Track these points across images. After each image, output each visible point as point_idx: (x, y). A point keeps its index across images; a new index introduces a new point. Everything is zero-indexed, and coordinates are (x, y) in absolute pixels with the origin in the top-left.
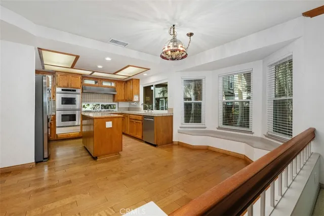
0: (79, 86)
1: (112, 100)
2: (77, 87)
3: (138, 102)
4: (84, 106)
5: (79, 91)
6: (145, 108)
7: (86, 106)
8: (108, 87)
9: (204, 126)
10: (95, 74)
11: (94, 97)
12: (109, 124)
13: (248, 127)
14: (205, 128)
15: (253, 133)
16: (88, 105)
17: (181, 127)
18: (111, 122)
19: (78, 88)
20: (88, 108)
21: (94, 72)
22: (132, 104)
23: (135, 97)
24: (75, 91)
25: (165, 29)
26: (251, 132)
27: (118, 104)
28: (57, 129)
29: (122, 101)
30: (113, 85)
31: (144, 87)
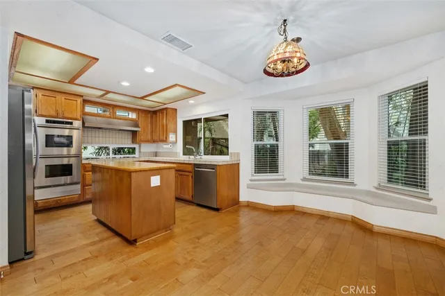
0: (79, 117)
1: (130, 141)
2: (75, 117)
3: (175, 143)
5: (77, 124)
6: (187, 152)
8: (125, 119)
9: (282, 177)
10: (110, 96)
11: (101, 135)
12: (155, 181)
13: (347, 176)
14: (284, 180)
15: (355, 185)
17: (251, 180)
18: (158, 177)
19: (76, 119)
21: (108, 92)
22: (165, 146)
23: (171, 136)
25: (268, 25)
26: (352, 184)
28: (37, 191)
29: (147, 141)
30: (133, 116)
31: (184, 121)
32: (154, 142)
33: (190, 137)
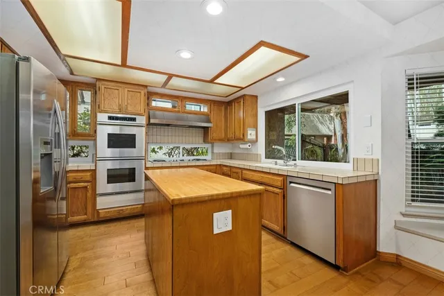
0: (142, 111)
1: (201, 140)
2: (138, 112)
3: (255, 142)
4: (153, 151)
5: (142, 120)
6: (270, 154)
7: (156, 150)
8: (195, 113)
10: (174, 81)
16: (161, 148)
19: (139, 115)
20: (160, 155)
21: (170, 76)
22: (241, 146)
23: (249, 132)
24: (134, 119)
27: (213, 147)
28: (99, 199)
29: (221, 140)
30: (204, 109)
31: (266, 112)
32: (228, 140)
33: (275, 133)
